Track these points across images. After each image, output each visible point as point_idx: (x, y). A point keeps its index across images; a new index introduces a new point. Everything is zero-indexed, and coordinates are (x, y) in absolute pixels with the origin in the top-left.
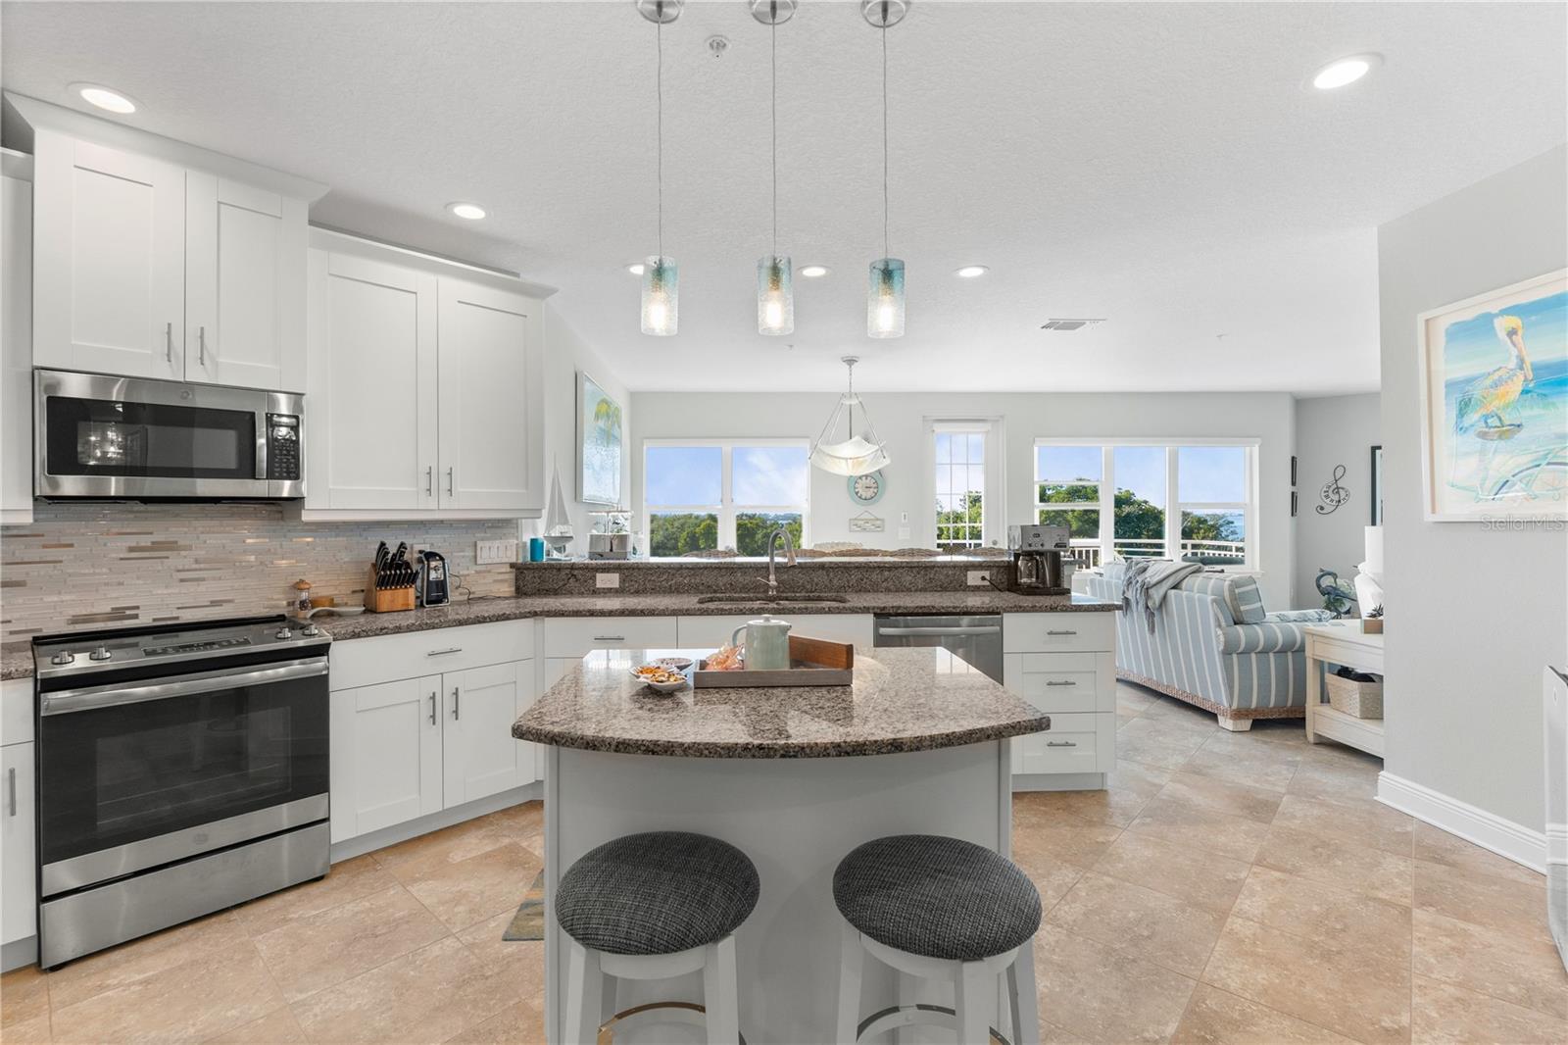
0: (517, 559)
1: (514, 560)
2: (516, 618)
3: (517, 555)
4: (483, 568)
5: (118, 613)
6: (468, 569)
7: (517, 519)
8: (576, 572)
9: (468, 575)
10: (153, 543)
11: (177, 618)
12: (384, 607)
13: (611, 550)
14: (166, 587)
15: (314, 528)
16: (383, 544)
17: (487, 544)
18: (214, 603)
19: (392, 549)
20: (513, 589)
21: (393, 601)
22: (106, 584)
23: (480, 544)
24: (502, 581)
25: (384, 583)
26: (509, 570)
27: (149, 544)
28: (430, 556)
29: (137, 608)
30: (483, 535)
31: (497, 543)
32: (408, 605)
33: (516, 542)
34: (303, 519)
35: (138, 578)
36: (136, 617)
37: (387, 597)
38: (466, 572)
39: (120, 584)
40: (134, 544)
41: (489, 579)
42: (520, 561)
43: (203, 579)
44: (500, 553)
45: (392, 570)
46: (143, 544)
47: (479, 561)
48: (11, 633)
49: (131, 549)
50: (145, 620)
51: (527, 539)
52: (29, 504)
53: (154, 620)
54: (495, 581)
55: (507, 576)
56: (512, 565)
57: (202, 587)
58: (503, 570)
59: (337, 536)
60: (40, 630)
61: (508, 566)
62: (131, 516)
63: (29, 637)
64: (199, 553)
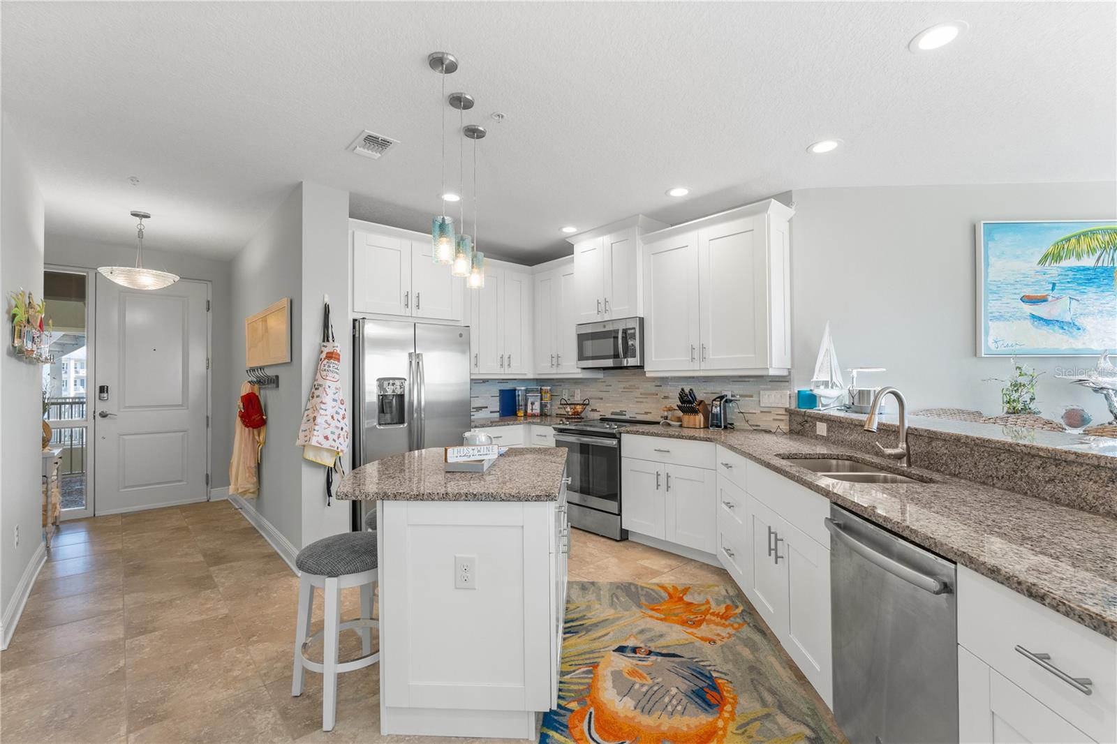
0: (790, 405)
1: (787, 406)
2: (701, 440)
3: (790, 403)
4: (765, 409)
5: (621, 413)
6: (753, 409)
8: (808, 419)
9: (753, 413)
10: (630, 385)
11: (636, 418)
12: (685, 424)
13: (853, 404)
16: (683, 390)
17: (767, 393)
18: (646, 413)
20: (788, 427)
21: (690, 422)
22: (619, 400)
23: (762, 393)
24: (779, 420)
25: (685, 410)
26: (784, 413)
29: (626, 412)
30: (765, 387)
31: (773, 393)
33: (788, 392)
34: (647, 375)
35: (626, 399)
36: (625, 415)
39: (622, 401)
40: (624, 385)
41: (770, 418)
42: (791, 407)
43: (642, 402)
44: (780, 400)
45: (688, 403)
46: (627, 386)
47: (762, 405)
48: (599, 414)
49: (624, 388)
50: (627, 417)
51: (794, 392)
52: (580, 370)
53: (630, 417)
54: (774, 420)
55: (783, 418)
56: (786, 410)
57: (642, 405)
58: (779, 413)
61: (784, 410)
64: (642, 391)
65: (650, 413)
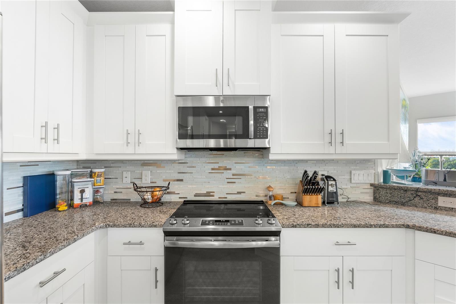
0: (375, 181)
1: (373, 182)
3: (375, 179)
4: (355, 185)
5: (208, 194)
6: (346, 185)
7: (375, 159)
8: (419, 194)
9: (347, 189)
10: (219, 167)
11: (226, 198)
12: (306, 204)
14: (223, 185)
15: (275, 162)
16: (306, 172)
17: (358, 172)
18: (239, 193)
19: (310, 174)
20: (372, 198)
21: (310, 201)
22: (205, 182)
23: (353, 172)
24: (366, 193)
25: (306, 191)
26: (369, 187)
27: (217, 167)
28: (328, 178)
29: (214, 192)
30: (355, 167)
31: (362, 172)
32: (318, 204)
33: (374, 172)
34: (270, 158)
35: (214, 181)
36: (213, 196)
37: (307, 199)
38: (345, 187)
39: (209, 182)
40: (213, 167)
41: (359, 191)
42: (376, 183)
43: (235, 183)
44: (364, 177)
45: (310, 185)
46: (216, 167)
47: (353, 181)
48: (180, 198)
49: (213, 169)
50: (216, 197)
51: (380, 170)
52: (175, 151)
53: (219, 198)
54: (361, 193)
55: (368, 191)
56: (372, 185)
57: (234, 186)
58: (367, 187)
59: (284, 166)
60: (186, 198)
61: (369, 185)
62: (212, 156)
63: (183, 200)
64: (233, 171)
65: (244, 192)
